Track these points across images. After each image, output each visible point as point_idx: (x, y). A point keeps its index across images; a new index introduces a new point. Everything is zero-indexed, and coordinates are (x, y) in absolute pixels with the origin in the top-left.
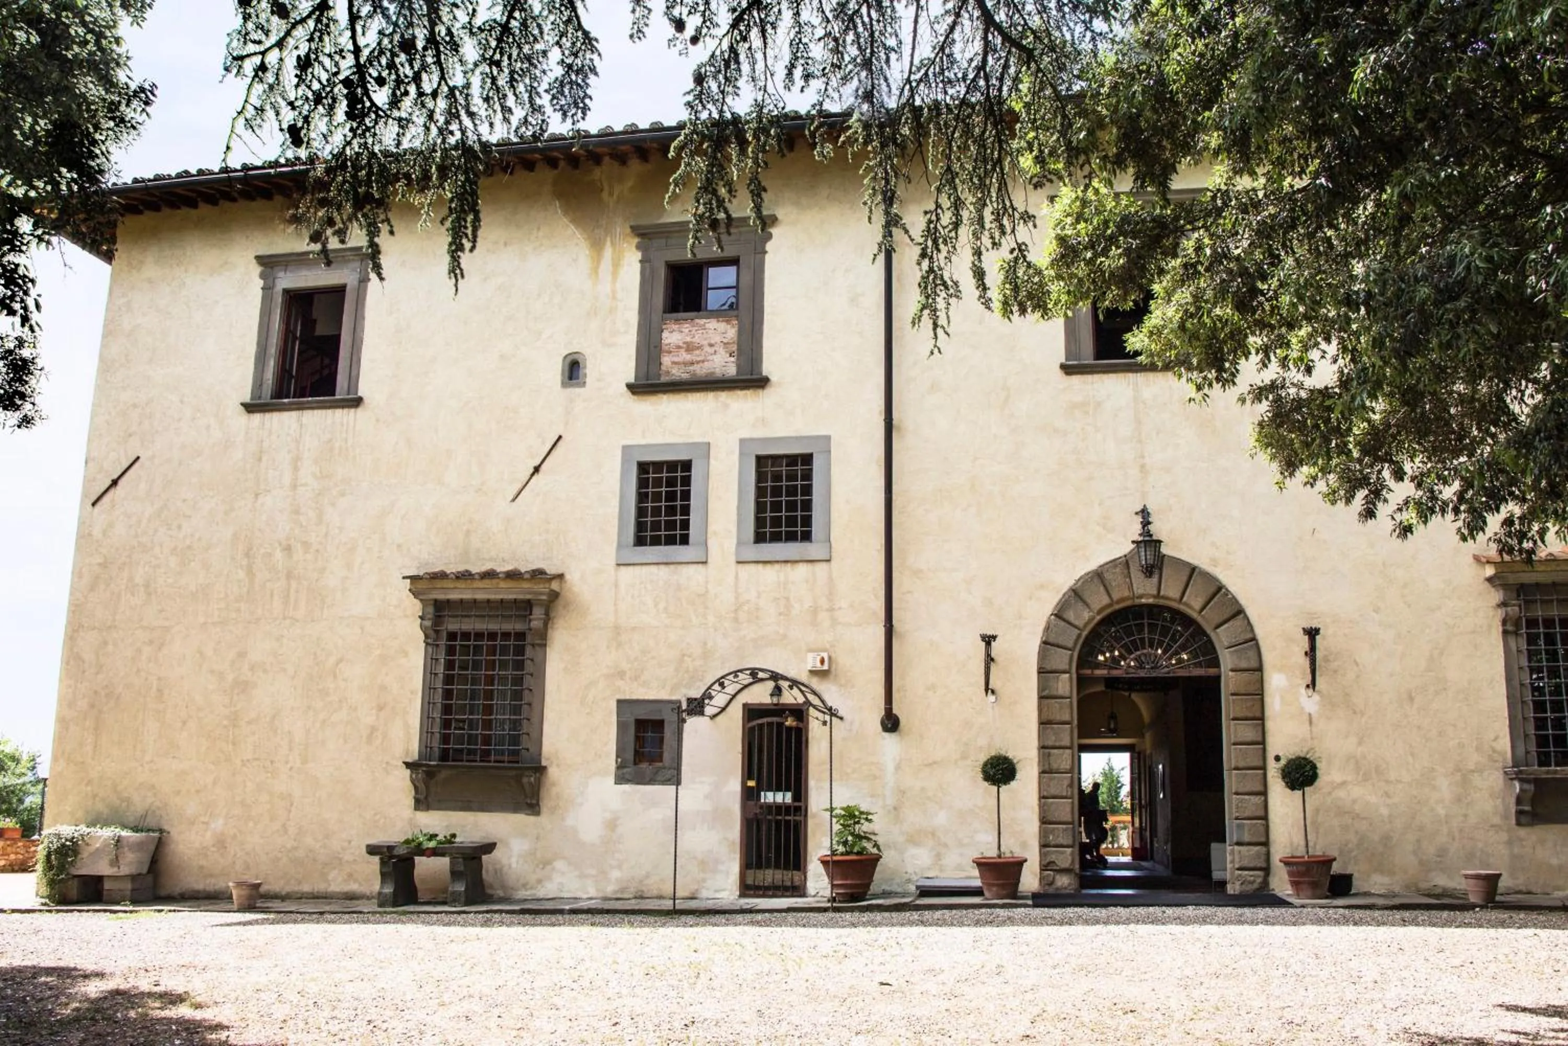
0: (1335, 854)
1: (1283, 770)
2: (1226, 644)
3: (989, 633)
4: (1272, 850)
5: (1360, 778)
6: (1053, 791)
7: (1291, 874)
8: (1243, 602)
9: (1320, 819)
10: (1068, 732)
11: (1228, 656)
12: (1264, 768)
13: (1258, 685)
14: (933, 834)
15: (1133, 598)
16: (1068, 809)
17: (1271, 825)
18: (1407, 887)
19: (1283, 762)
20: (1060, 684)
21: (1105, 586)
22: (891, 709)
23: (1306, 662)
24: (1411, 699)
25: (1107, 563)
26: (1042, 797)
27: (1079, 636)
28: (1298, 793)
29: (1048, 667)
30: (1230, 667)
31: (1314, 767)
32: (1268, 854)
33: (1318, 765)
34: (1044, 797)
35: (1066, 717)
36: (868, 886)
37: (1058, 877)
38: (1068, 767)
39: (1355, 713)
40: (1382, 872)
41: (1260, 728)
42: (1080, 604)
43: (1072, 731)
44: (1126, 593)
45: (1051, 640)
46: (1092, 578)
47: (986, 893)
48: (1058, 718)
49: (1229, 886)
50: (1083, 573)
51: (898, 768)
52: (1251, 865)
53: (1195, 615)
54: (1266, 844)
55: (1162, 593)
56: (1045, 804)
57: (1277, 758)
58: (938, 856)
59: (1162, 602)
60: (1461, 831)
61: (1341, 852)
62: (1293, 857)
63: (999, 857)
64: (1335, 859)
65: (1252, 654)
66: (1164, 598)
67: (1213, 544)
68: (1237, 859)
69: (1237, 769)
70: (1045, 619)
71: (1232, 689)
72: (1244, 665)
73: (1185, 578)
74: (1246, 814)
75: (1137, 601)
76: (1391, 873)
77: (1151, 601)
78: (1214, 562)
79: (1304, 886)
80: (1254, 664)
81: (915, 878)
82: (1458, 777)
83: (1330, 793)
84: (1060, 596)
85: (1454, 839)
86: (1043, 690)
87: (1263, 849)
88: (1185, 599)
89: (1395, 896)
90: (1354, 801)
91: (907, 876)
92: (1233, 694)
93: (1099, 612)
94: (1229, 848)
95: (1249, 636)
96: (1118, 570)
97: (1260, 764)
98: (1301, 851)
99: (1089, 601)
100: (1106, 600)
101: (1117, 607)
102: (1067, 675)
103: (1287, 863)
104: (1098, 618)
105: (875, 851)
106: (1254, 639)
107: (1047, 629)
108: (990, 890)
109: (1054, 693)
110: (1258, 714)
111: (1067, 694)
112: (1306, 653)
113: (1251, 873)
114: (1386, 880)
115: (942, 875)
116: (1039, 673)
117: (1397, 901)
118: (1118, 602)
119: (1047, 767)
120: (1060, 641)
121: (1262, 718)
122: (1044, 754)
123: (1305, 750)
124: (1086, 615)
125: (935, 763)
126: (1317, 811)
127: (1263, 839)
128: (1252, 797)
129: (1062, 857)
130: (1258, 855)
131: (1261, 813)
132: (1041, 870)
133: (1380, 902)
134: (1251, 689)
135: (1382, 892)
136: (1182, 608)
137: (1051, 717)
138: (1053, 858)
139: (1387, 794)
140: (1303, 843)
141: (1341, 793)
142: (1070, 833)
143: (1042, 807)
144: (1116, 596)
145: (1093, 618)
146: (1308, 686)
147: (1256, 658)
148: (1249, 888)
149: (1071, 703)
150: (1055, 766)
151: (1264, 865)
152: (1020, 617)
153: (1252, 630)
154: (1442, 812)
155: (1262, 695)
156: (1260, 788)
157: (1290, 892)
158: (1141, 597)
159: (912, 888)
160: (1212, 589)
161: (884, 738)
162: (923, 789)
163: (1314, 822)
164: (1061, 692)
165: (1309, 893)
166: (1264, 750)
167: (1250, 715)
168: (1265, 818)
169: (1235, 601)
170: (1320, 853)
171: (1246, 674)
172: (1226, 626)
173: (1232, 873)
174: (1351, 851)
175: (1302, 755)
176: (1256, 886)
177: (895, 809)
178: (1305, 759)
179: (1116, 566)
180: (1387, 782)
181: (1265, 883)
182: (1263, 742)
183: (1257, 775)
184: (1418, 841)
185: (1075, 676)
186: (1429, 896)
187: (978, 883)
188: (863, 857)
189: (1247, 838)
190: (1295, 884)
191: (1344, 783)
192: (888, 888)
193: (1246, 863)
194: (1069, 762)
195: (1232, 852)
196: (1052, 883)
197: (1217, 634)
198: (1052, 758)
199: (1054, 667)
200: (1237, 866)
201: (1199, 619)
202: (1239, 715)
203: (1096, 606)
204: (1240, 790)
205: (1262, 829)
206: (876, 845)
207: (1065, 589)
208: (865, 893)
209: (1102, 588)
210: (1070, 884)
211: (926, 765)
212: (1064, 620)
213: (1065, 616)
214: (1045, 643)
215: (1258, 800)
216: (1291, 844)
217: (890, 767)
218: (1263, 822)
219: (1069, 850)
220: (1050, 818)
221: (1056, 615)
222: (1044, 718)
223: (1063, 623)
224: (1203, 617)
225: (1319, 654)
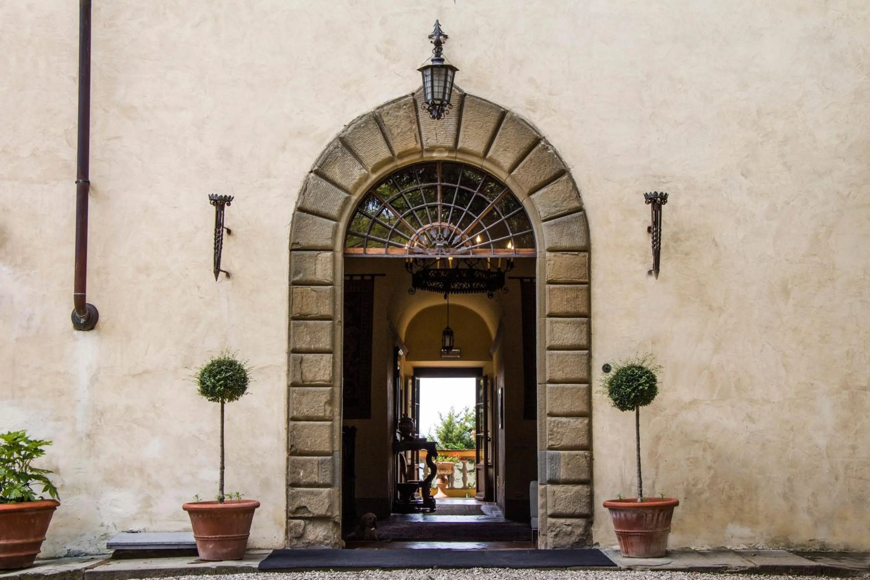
0: (680, 496)
1: (611, 383)
2: (543, 215)
3: (222, 192)
4: (598, 490)
5: (715, 397)
6: (305, 411)
7: (618, 523)
8: (568, 159)
9: (661, 449)
10: (328, 330)
11: (545, 231)
12: (588, 381)
13: (584, 271)
14: (141, 470)
15: (421, 152)
16: (326, 435)
17: (596, 457)
18: (774, 542)
19: (613, 373)
20: (319, 267)
21: (384, 135)
22: (84, 297)
23: (647, 241)
24: (786, 292)
25: (388, 104)
26: (291, 419)
27: (347, 201)
28: (631, 414)
29: (303, 242)
30: (547, 246)
31: (652, 379)
32: (591, 496)
33: (659, 378)
34: (294, 419)
35: (326, 310)
36: (37, 545)
37: (310, 528)
38: (327, 377)
39: (711, 308)
40: (741, 522)
41: (584, 328)
42: (350, 157)
43: (333, 330)
44: (412, 145)
45: (308, 206)
46: (366, 122)
47: (202, 554)
48: (314, 311)
49: (540, 539)
50: (355, 116)
51: (94, 380)
52: (569, 511)
53: (503, 176)
54: (589, 482)
55: (460, 145)
56: (294, 428)
57: (607, 369)
58: (148, 502)
59: (460, 158)
60: (847, 467)
61: (688, 494)
62: (621, 501)
63: (222, 500)
64: (677, 504)
65: (576, 228)
66: (463, 151)
67: (531, 81)
68: (550, 504)
69: (551, 382)
70: (302, 178)
71: (550, 275)
72: (565, 243)
73: (491, 126)
74: (565, 442)
75: (427, 156)
76: (754, 523)
77: (444, 156)
78: (532, 105)
79: (634, 540)
80: (579, 242)
81: (112, 531)
82: (845, 395)
83: (675, 415)
84: (324, 147)
85: (837, 479)
86: (297, 273)
87: (583, 489)
88: (490, 154)
89: (757, 553)
90: (707, 427)
91: (103, 530)
92: (550, 282)
93: (375, 170)
94: (540, 488)
95: (576, 204)
96: (401, 113)
97: (583, 375)
98: (633, 494)
99: (361, 154)
100: (384, 153)
101: (400, 163)
102: (329, 254)
103: (613, 509)
104: (374, 177)
105: (47, 495)
106: (580, 209)
107: (304, 191)
108: (204, 549)
109: (311, 277)
110: (583, 309)
111: (329, 279)
112: (649, 229)
113: (569, 521)
114: (746, 531)
115: (154, 527)
116: (291, 250)
117: (758, 562)
118: (401, 156)
119: (298, 378)
120: (321, 207)
121: (588, 315)
122: (295, 360)
123: (640, 356)
124: (357, 172)
125: (146, 372)
126: (658, 439)
127: (584, 476)
128: (572, 420)
129: (315, 499)
130: (577, 498)
131: (583, 441)
132: (289, 518)
133: (735, 562)
134: (574, 276)
135: (741, 547)
136: (487, 165)
137: (306, 310)
138: (303, 501)
139: (750, 418)
140: (636, 481)
141: (690, 416)
142: (329, 467)
143: (290, 432)
144: (398, 149)
145: (366, 178)
146: (650, 272)
147: (581, 234)
148: (566, 542)
149: (334, 291)
150: (309, 376)
151: (585, 510)
152: (269, 176)
153: (578, 196)
154: (821, 441)
155: (589, 283)
156: (581, 407)
157: (618, 547)
158: (432, 149)
159: (103, 546)
160: (526, 142)
161: (76, 339)
162: (128, 408)
163: (652, 454)
164: (319, 276)
165: (642, 549)
166: (590, 357)
167: (571, 309)
168: (588, 447)
169: (556, 157)
170: (658, 496)
171: (567, 256)
172: (544, 190)
173: (544, 522)
174: (701, 493)
175: (637, 363)
176: (574, 539)
177: (88, 436)
178: (641, 368)
179: (399, 107)
180: (752, 401)
181: (587, 535)
182: (588, 347)
183: (579, 390)
184: (789, 480)
185: (340, 256)
186: (802, 554)
187: (190, 538)
188: (25, 505)
189: (563, 474)
190: (623, 537)
191: (693, 403)
192: (74, 548)
193: (560, 508)
194: (329, 370)
195: (544, 493)
196: (300, 537)
197: (532, 202)
198: (304, 365)
199: (312, 243)
200: (549, 512)
201: (508, 181)
202: (556, 310)
203: (371, 161)
204: (555, 411)
205: (584, 462)
206: (49, 487)
207: (331, 136)
208: (33, 557)
209: (380, 137)
210: (326, 538)
211: (134, 376)
212: (327, 179)
213: (329, 174)
214: (301, 209)
215: (579, 423)
216: (623, 482)
217: (84, 378)
218: (586, 453)
219: (325, 491)
220: (301, 447)
221: (317, 172)
222: (296, 312)
223: (324, 183)
224: (514, 179)
225: (665, 231)
